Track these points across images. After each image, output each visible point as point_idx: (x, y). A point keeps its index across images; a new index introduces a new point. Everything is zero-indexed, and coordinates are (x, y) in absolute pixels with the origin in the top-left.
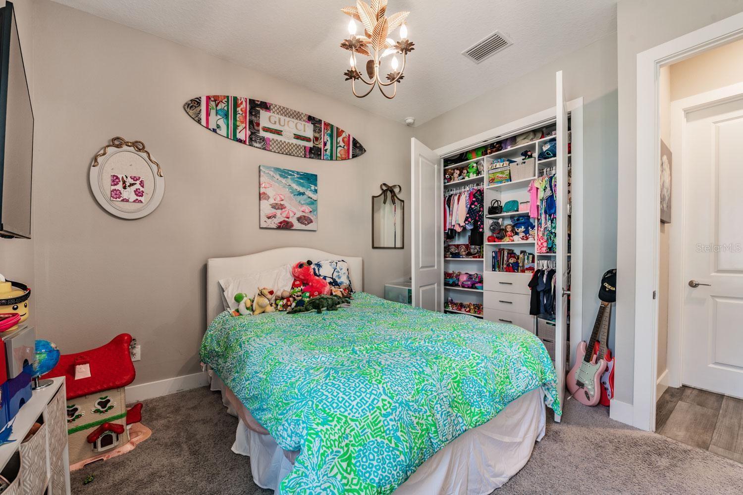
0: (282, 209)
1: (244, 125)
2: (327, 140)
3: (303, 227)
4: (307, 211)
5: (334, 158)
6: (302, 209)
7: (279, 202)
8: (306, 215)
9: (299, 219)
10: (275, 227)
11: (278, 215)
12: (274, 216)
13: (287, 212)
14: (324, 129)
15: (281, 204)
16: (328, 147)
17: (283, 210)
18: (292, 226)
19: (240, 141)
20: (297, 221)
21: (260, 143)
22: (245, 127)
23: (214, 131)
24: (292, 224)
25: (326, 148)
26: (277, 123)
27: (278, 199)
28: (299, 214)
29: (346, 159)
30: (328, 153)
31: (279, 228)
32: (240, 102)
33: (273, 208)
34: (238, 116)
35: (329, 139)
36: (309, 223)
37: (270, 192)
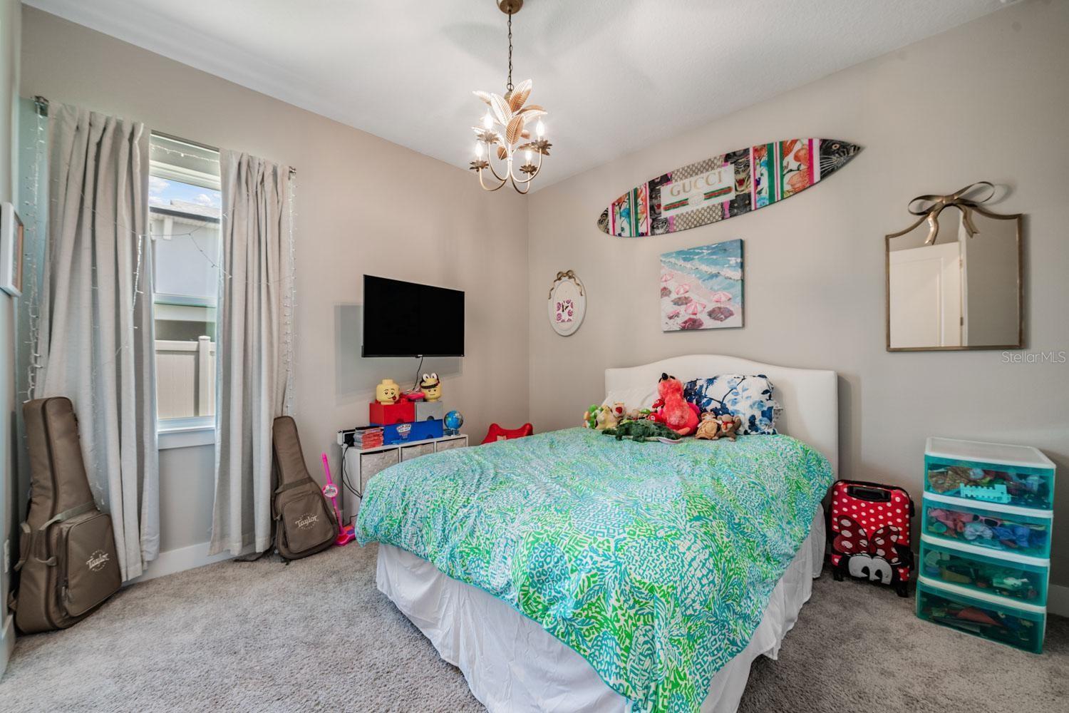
0: (686, 304)
1: (645, 215)
2: (762, 175)
3: (718, 324)
4: (724, 299)
5: (778, 196)
6: (716, 297)
7: (683, 296)
8: (722, 306)
9: (712, 314)
10: (678, 329)
11: (682, 312)
12: (677, 315)
13: (693, 307)
14: (754, 158)
15: (685, 298)
16: (765, 183)
17: (689, 305)
18: (701, 324)
19: (642, 235)
20: (709, 317)
21: (662, 227)
22: (647, 217)
23: (620, 235)
24: (700, 321)
25: (759, 188)
26: (682, 192)
27: (682, 291)
28: (710, 307)
29: (804, 189)
30: (765, 194)
31: (683, 329)
32: (640, 191)
33: (675, 304)
34: (639, 208)
35: (765, 171)
36: (726, 317)
37: (672, 285)
